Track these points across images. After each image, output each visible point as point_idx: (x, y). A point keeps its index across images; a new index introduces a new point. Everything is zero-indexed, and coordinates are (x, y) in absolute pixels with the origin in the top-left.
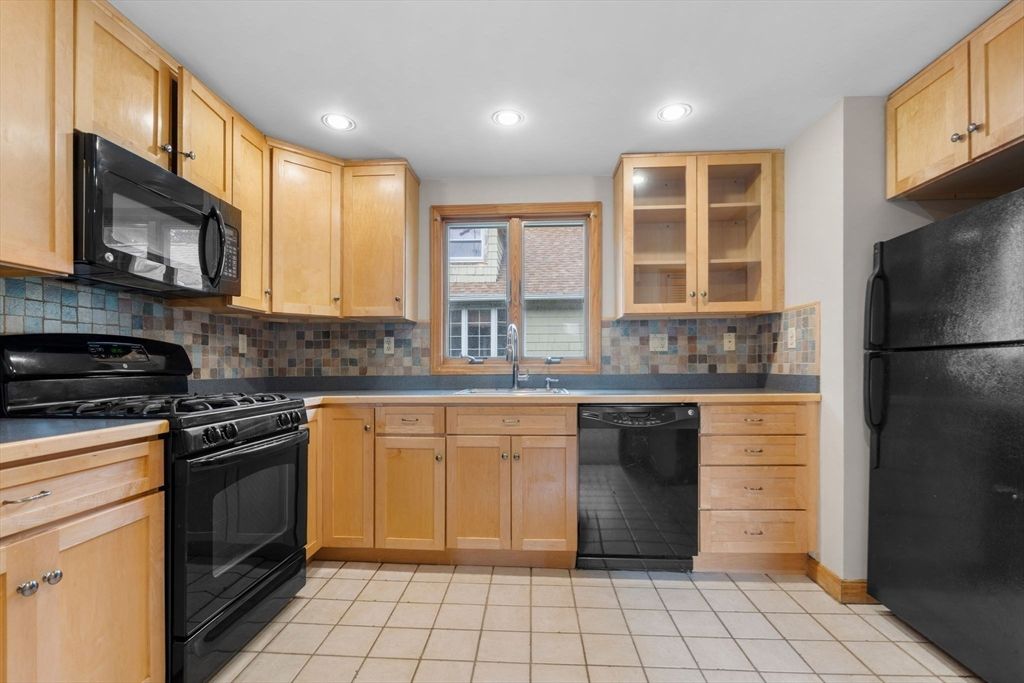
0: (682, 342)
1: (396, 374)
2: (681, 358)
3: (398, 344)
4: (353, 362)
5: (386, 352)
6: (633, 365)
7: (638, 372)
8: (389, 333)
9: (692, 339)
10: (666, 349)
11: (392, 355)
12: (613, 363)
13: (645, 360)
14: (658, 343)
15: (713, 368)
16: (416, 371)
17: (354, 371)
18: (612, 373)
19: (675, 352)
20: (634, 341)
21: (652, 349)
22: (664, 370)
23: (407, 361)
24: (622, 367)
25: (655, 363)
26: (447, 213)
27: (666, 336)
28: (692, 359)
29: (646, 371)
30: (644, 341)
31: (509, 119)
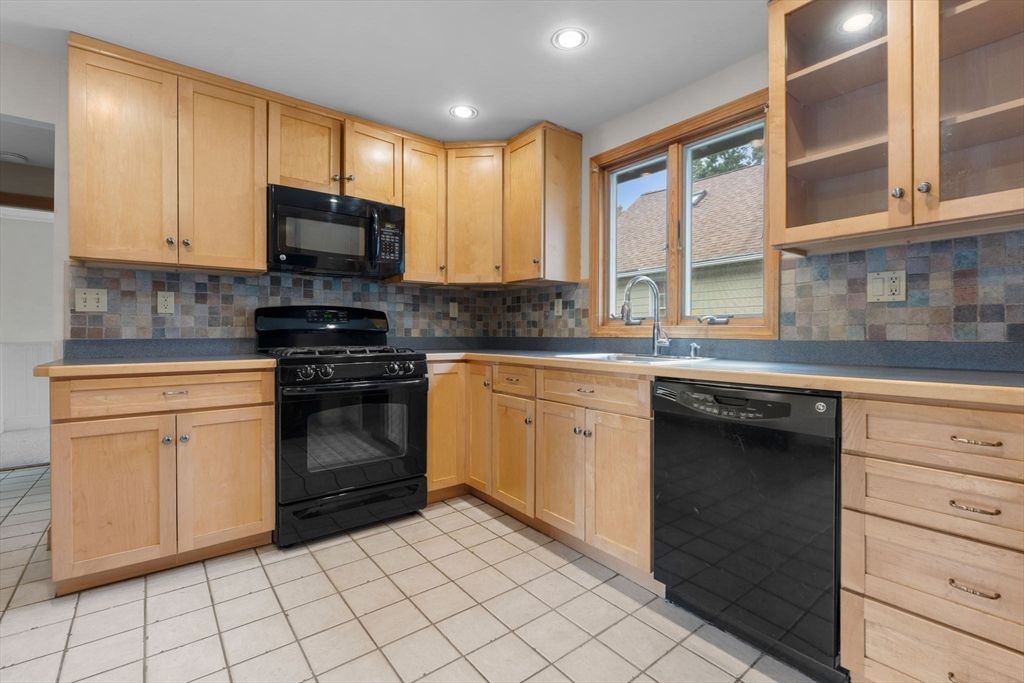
0: (941, 287)
1: (563, 336)
2: (938, 312)
3: (566, 305)
4: (534, 324)
5: (556, 314)
6: (837, 326)
7: (844, 337)
8: (559, 295)
9: (964, 275)
10: (902, 297)
11: (560, 317)
12: (800, 322)
13: (858, 318)
14: (883, 287)
16: (578, 334)
17: (535, 333)
18: (798, 338)
19: (924, 301)
20: (839, 287)
21: (871, 299)
22: (895, 334)
23: (571, 323)
24: (815, 329)
25: (879, 322)
26: (605, 161)
27: (902, 274)
28: (965, 313)
29: (857, 335)
30: (857, 285)
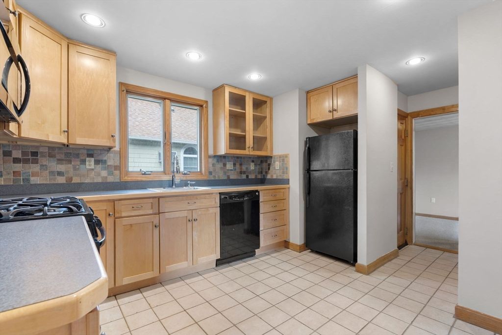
0: (238, 166)
1: (95, 181)
2: (237, 172)
3: (97, 162)
4: (60, 174)
5: (88, 167)
6: (221, 176)
7: (223, 178)
8: (90, 155)
9: (241, 165)
10: (232, 169)
11: (93, 169)
12: (213, 174)
13: (225, 173)
14: (229, 166)
15: (247, 176)
16: (111, 179)
17: (61, 180)
18: (213, 179)
19: (235, 170)
20: (220, 165)
21: (227, 169)
22: (232, 177)
23: (104, 173)
24: (217, 176)
25: (228, 174)
26: (130, 89)
27: (232, 163)
28: (241, 173)
29: (226, 178)
30: (225, 165)
31: (194, 56)
